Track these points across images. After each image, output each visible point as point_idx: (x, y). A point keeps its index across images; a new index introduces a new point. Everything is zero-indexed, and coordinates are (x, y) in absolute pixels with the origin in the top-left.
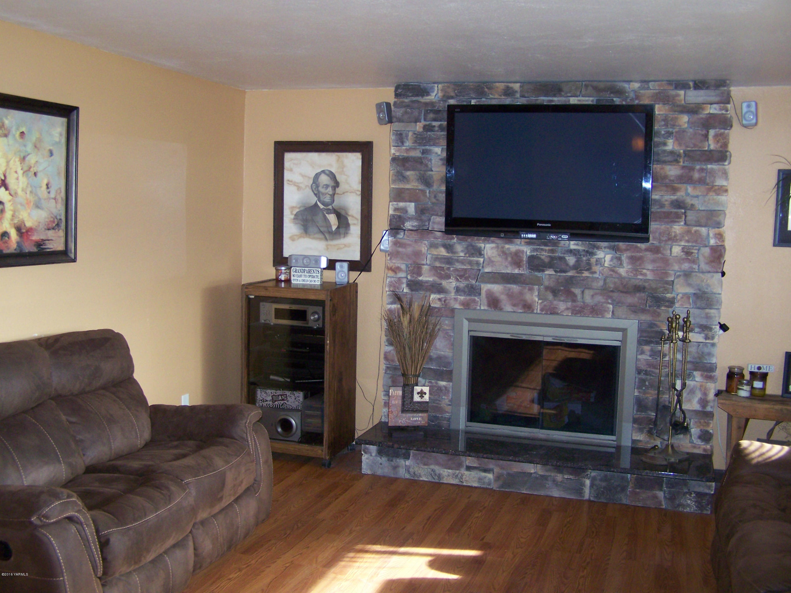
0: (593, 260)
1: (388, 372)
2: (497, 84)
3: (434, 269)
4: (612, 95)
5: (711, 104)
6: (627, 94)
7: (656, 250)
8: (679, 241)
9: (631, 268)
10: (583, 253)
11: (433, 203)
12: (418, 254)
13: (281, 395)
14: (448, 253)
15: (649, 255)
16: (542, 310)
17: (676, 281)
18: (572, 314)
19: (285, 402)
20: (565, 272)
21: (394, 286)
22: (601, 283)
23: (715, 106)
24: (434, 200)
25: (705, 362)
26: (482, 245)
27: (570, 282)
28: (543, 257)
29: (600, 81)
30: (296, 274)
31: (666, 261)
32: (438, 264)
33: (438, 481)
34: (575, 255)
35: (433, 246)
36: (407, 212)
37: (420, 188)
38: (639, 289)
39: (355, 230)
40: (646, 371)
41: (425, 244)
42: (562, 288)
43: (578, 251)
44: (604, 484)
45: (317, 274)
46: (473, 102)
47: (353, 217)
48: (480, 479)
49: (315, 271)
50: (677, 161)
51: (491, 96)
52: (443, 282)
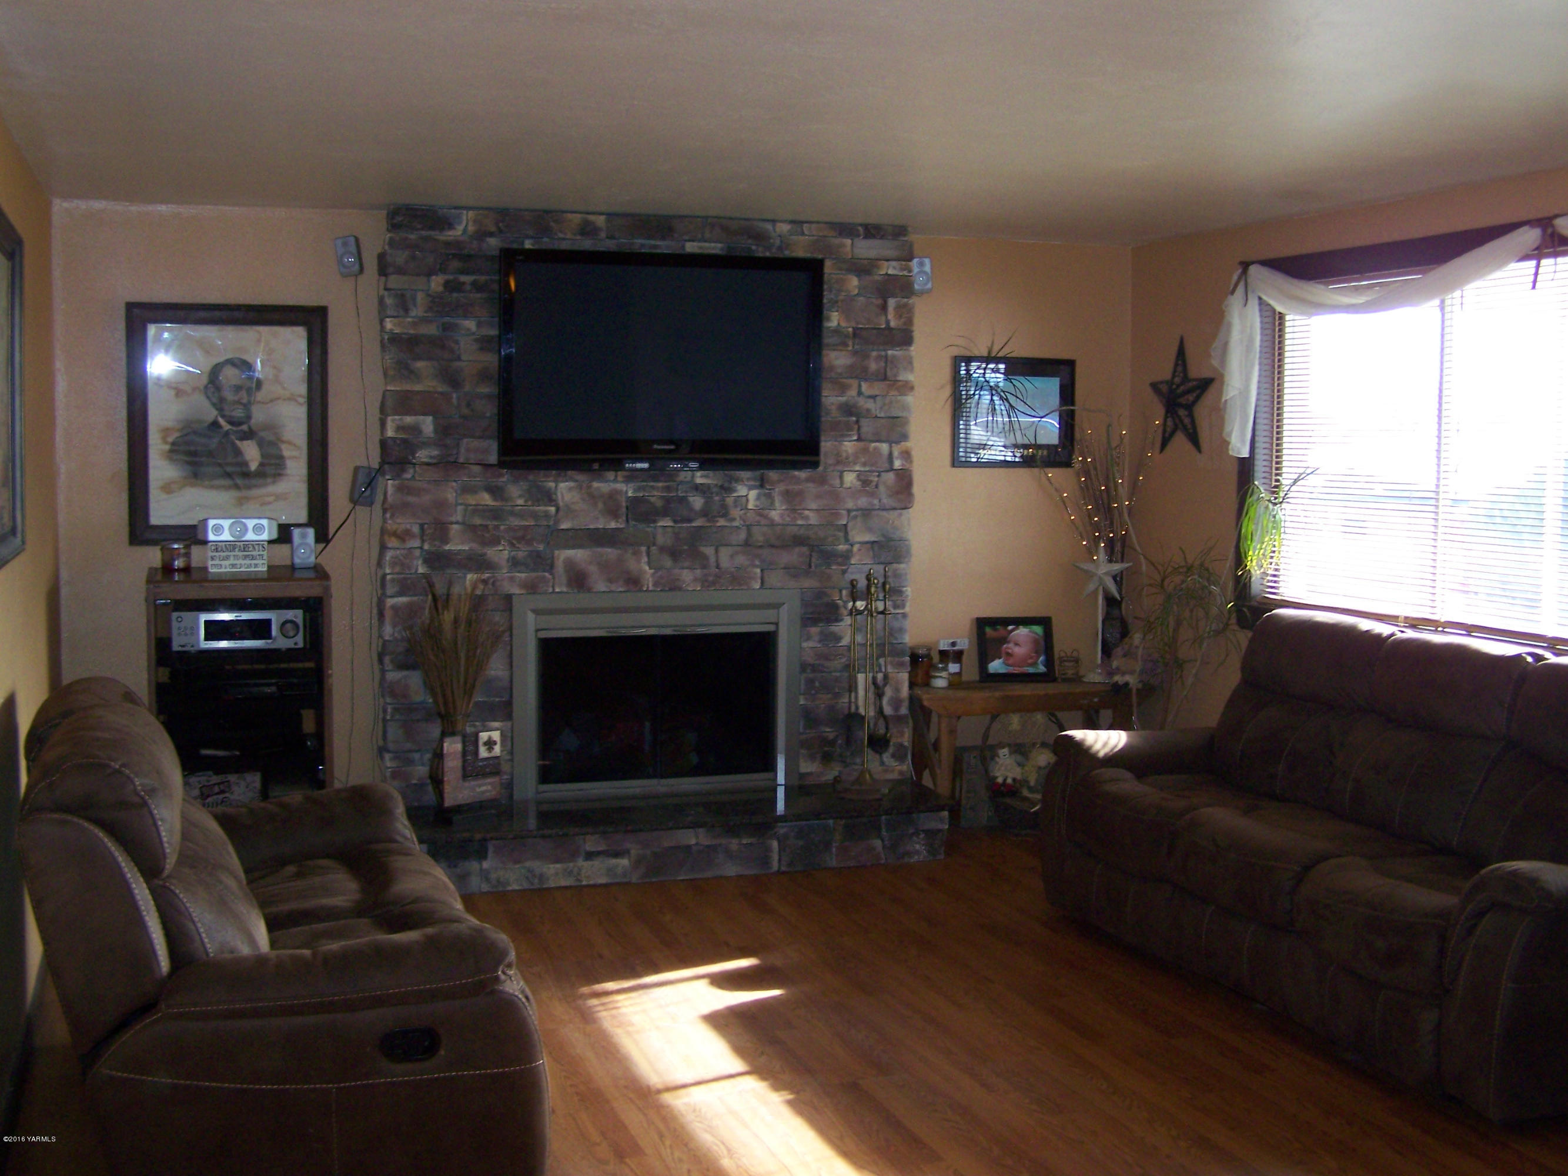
0: (730, 501)
1: (397, 717)
2: (570, 216)
3: (471, 529)
4: (750, 241)
5: (888, 260)
6: (772, 241)
7: (823, 481)
8: (851, 464)
9: (787, 509)
10: (715, 490)
11: (464, 417)
12: (441, 505)
13: (219, 784)
14: (495, 500)
15: (811, 488)
16: (655, 584)
17: (850, 525)
18: (702, 586)
19: (227, 795)
20: (690, 521)
21: (402, 565)
22: (743, 535)
23: (894, 263)
24: (465, 411)
25: (895, 642)
26: (552, 485)
27: (697, 536)
28: (653, 499)
29: (731, 219)
30: (217, 554)
31: (835, 496)
32: (478, 521)
33: (539, 886)
34: (704, 493)
35: (466, 490)
36: (420, 432)
37: (440, 389)
38: (799, 541)
39: (297, 468)
40: (813, 666)
41: (452, 488)
42: (686, 547)
43: (708, 486)
44: (801, 843)
45: (262, 553)
46: (528, 245)
47: (289, 443)
48: (610, 871)
49: (256, 547)
50: (846, 345)
51: (561, 235)
52: (489, 552)
